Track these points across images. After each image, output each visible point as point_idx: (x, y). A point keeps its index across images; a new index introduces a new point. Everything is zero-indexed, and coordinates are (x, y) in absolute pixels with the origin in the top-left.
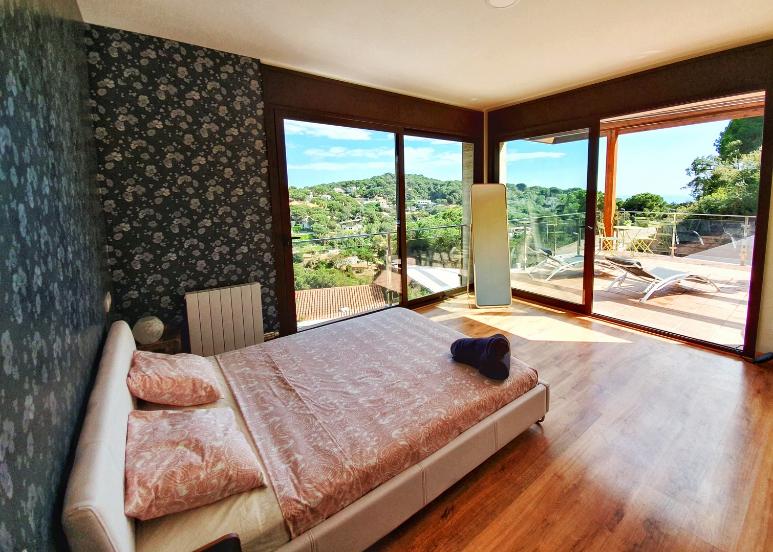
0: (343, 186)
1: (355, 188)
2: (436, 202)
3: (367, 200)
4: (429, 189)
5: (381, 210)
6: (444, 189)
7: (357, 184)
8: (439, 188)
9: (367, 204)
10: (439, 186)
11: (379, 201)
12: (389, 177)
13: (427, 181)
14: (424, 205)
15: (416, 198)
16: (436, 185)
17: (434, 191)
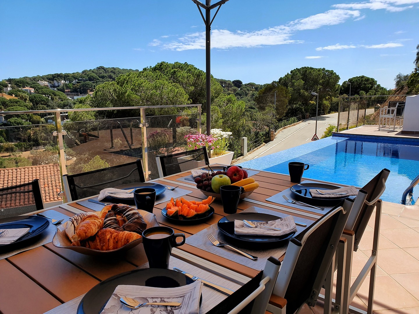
0: (49, 79)
1: (63, 82)
7: (65, 77)
12: (102, 71)
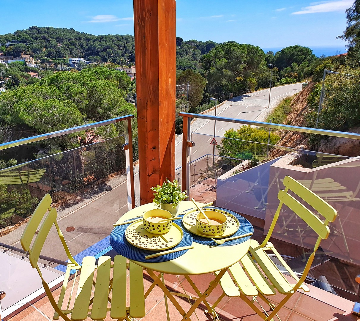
2: (89, 60)
3: (11, 59)
4: (81, 46)
5: (27, 70)
6: (97, 45)
8: (92, 43)
9: (11, 64)
10: (91, 41)
11: (26, 60)
12: (35, 31)
13: (78, 36)
14: (77, 63)
15: (67, 55)
16: (88, 40)
17: (86, 47)
